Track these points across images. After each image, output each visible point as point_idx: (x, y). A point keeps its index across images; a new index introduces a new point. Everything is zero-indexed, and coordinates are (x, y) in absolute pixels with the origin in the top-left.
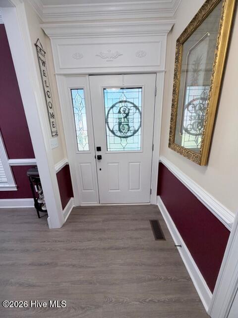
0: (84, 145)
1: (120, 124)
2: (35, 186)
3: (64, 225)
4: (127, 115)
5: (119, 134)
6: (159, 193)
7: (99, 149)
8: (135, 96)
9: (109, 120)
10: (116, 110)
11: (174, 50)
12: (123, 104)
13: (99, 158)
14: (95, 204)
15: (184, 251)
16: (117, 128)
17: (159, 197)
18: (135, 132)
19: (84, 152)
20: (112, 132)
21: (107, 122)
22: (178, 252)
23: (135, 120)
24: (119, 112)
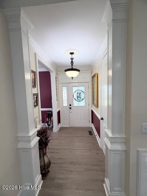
0: (65, 104)
1: (78, 97)
2: (47, 119)
3: (58, 132)
4: (80, 94)
5: (77, 100)
6: (92, 122)
7: (70, 105)
8: (82, 88)
9: (74, 96)
10: (76, 93)
11: (92, 79)
12: (79, 91)
13: (71, 108)
14: (68, 126)
15: (97, 137)
16: (76, 98)
17: (92, 124)
18: (83, 99)
19: (65, 107)
20: (75, 99)
21: (73, 96)
22: (96, 137)
23: (83, 96)
24: (77, 93)
